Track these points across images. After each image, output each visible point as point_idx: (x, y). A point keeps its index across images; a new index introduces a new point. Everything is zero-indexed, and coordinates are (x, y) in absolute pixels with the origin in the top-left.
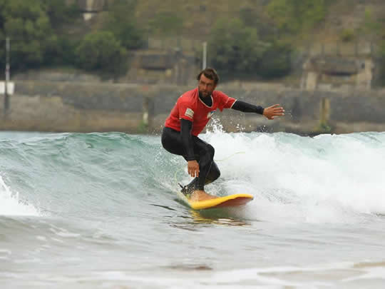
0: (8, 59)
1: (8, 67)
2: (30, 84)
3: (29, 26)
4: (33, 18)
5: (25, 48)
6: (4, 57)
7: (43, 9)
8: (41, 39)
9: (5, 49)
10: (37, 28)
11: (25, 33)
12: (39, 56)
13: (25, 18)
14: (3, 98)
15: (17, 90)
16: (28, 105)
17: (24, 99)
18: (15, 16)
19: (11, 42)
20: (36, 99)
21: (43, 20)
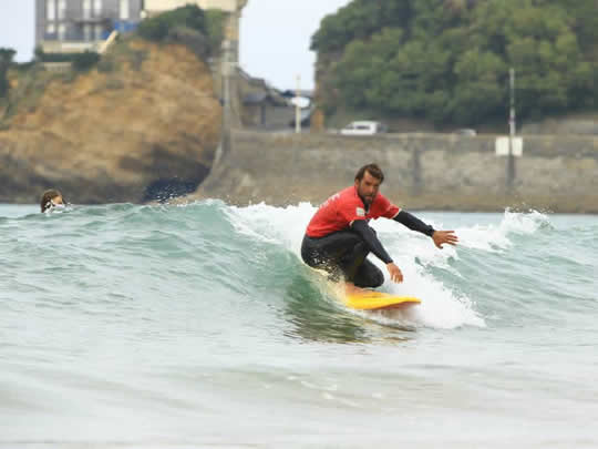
0: (512, 101)
1: (512, 114)
2: (548, 140)
3: (545, 50)
4: (551, 37)
5: (540, 85)
6: (506, 98)
7: (567, 22)
8: (563, 69)
9: (509, 85)
10: (558, 53)
11: (538, 60)
12: (561, 97)
13: (538, 38)
14: (506, 161)
15: (527, 149)
16: (545, 173)
17: (539, 163)
18: (524, 34)
19: (517, 75)
20: (557, 163)
21: (567, 39)
